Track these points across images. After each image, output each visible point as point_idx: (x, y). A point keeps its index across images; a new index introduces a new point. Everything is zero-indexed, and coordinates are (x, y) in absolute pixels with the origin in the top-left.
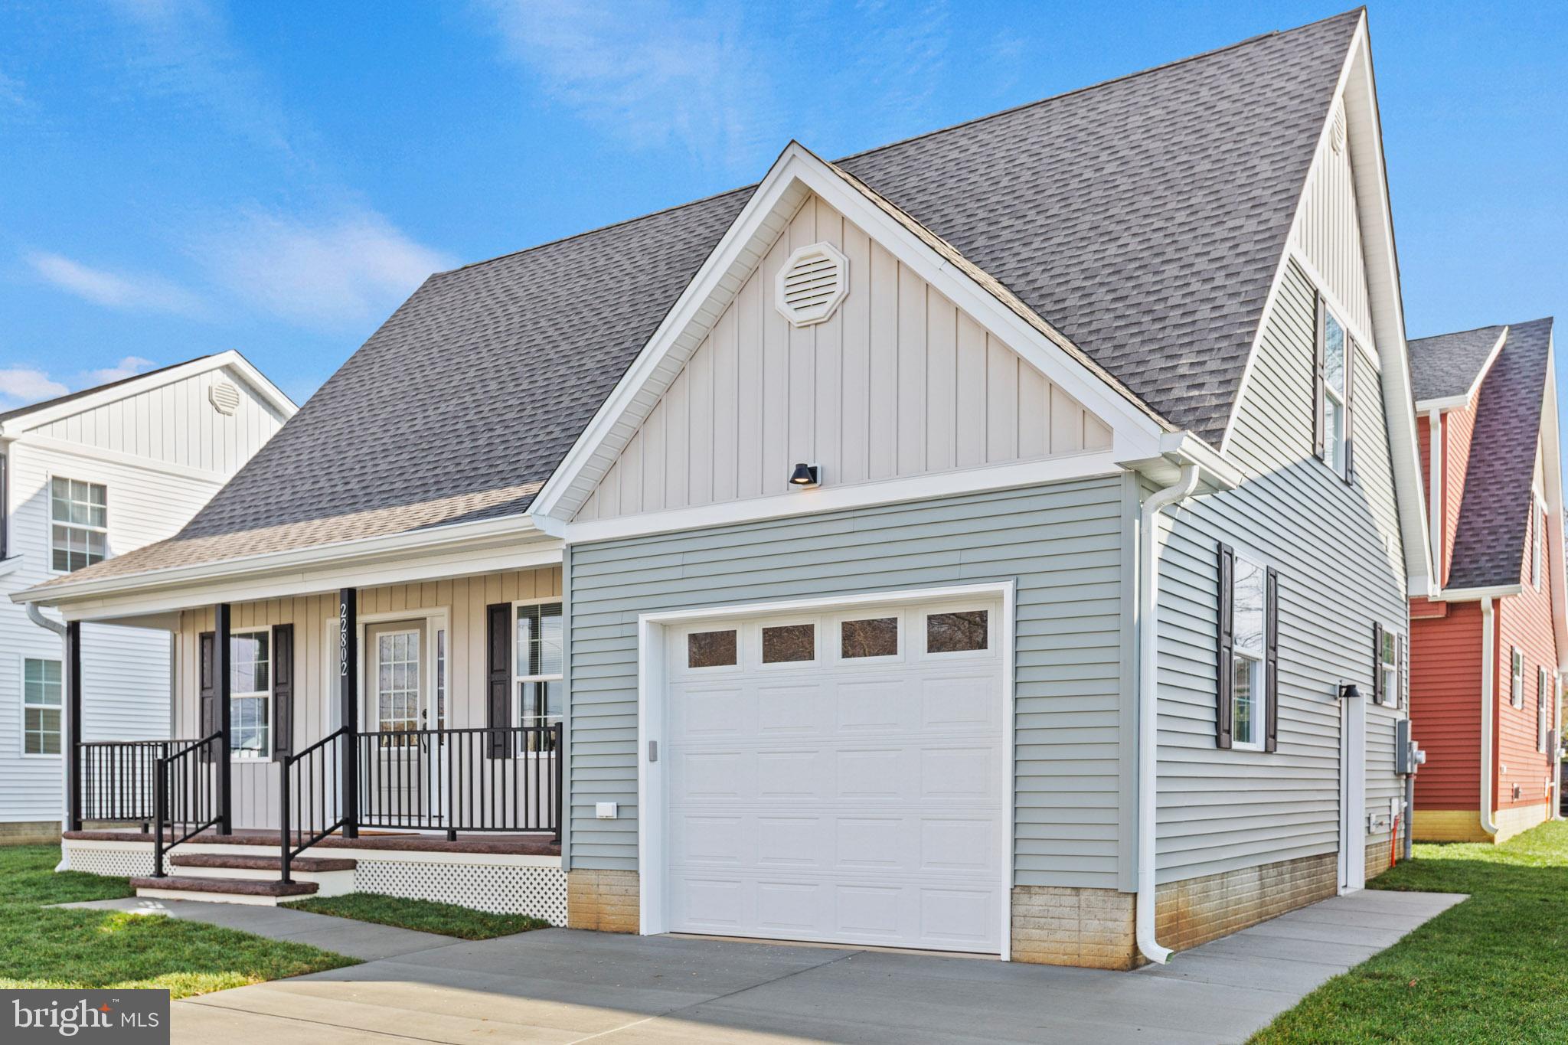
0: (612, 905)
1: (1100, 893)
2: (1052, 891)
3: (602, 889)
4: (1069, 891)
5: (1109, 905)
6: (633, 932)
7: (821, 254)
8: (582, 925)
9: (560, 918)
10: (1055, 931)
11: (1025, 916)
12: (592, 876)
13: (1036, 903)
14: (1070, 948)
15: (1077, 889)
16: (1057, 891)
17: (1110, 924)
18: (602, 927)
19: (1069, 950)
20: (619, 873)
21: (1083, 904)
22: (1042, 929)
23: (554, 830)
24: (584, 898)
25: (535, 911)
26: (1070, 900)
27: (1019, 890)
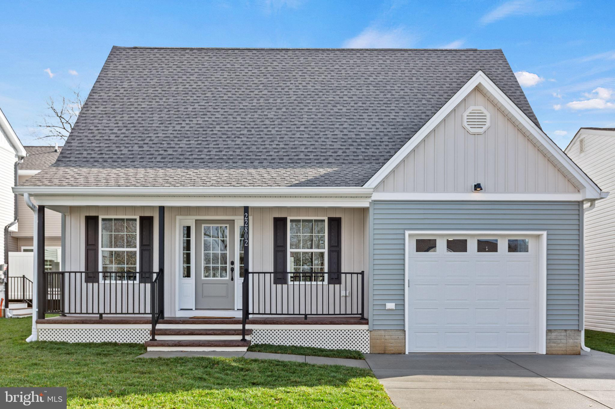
0: (391, 343)
1: (573, 331)
2: (558, 331)
3: (387, 337)
4: (563, 331)
5: (576, 335)
6: (401, 353)
7: (480, 110)
8: (376, 352)
9: (365, 349)
10: (559, 344)
11: (550, 340)
12: (383, 333)
13: (554, 335)
14: (564, 349)
15: (566, 330)
16: (560, 331)
17: (576, 341)
18: (387, 352)
19: (563, 350)
20: (395, 331)
21: (568, 335)
22: (555, 343)
23: (360, 314)
24: (378, 341)
25: (352, 347)
26: (564, 334)
27: (549, 331)
